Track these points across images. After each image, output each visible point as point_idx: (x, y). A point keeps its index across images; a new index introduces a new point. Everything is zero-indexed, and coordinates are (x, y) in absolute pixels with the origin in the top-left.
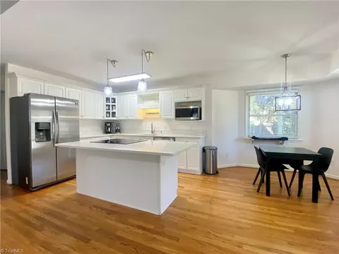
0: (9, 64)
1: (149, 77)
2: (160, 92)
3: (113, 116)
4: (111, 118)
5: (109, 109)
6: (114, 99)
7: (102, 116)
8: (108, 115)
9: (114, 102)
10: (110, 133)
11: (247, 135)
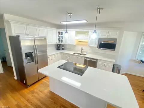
0: (5, 14)
1: (86, 22)
2: (90, 31)
3: (61, 42)
4: (60, 43)
5: (59, 38)
6: (62, 33)
7: (56, 42)
8: (59, 41)
9: (62, 34)
10: (60, 50)
11: (136, 59)
